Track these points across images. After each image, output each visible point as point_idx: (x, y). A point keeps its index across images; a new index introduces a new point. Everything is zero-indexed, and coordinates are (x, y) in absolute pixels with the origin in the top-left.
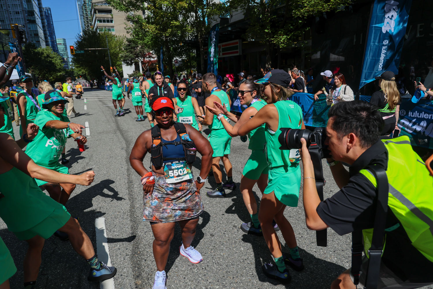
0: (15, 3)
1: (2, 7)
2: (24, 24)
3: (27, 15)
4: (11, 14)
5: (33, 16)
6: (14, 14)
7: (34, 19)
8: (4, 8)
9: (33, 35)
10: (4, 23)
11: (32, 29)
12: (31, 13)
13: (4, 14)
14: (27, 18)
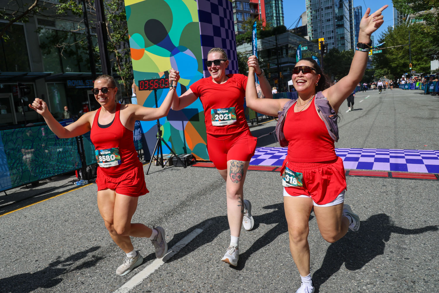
0: (328, 12)
1: (317, 18)
2: (333, 30)
3: (336, 20)
4: (323, 23)
5: (342, 21)
6: (326, 22)
7: (343, 23)
8: (318, 19)
9: (339, 39)
10: (316, 32)
11: (339, 33)
12: (341, 18)
13: (317, 24)
14: (337, 24)
